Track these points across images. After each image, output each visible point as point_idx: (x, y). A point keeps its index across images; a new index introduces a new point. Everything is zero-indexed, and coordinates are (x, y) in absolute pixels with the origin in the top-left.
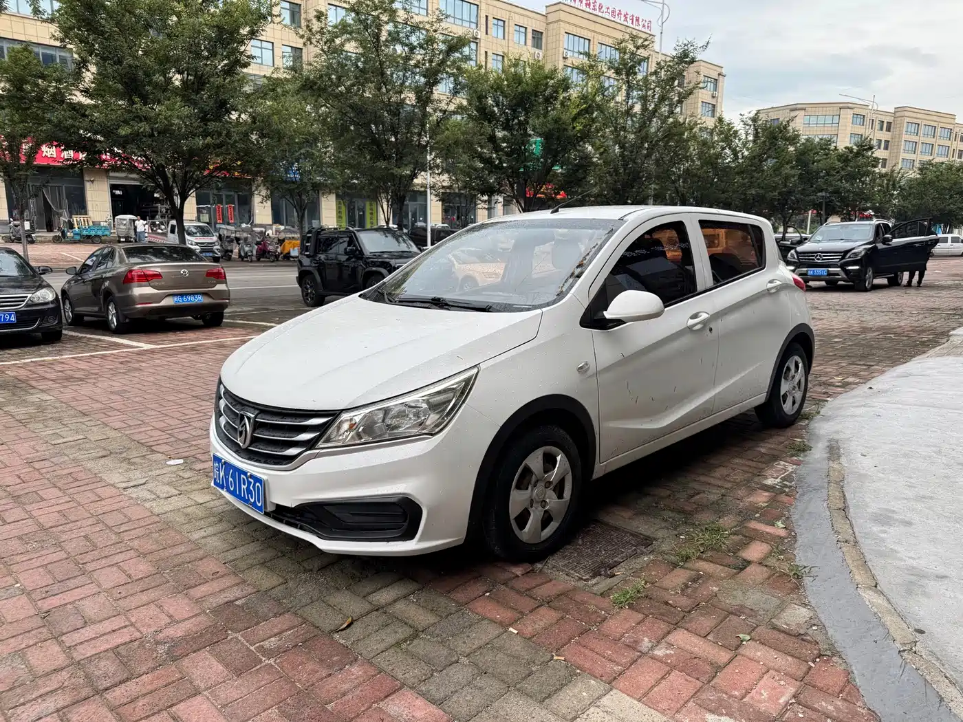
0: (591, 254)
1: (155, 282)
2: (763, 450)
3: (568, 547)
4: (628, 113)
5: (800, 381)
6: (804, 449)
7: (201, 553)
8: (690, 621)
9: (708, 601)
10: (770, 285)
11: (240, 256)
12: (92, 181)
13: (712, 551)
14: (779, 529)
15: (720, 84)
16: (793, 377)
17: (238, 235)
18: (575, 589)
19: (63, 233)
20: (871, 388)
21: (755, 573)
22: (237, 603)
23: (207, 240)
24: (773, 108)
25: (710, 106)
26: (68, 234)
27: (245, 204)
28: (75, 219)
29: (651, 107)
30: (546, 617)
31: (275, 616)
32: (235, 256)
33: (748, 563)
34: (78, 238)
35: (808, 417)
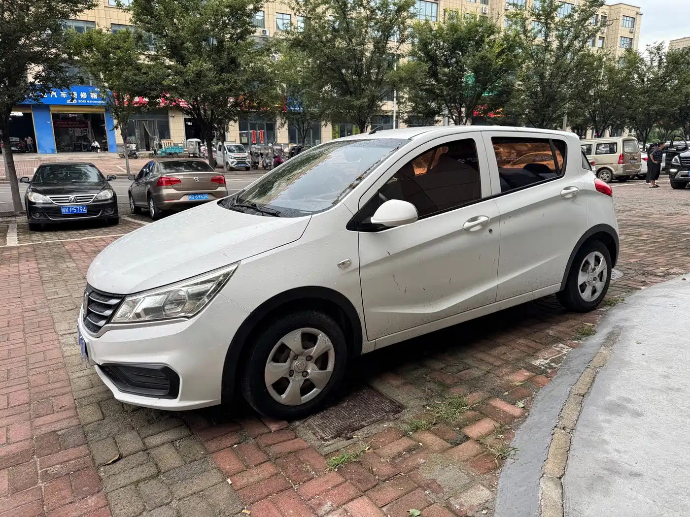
0: (371, 169)
1: (176, 186)
2: (551, 333)
4: (547, 48)
5: (602, 272)
6: (590, 333)
7: (68, 389)
8: (378, 490)
9: (407, 473)
10: (564, 192)
11: (263, 166)
12: (173, 117)
14: (515, 410)
15: (637, 22)
16: (594, 269)
17: (262, 152)
18: (311, 447)
19: (155, 151)
20: (684, 279)
21: (468, 449)
22: (59, 433)
23: (241, 155)
24: (685, 38)
25: (628, 40)
26: (159, 152)
27: (271, 129)
28: (163, 142)
29: (566, 44)
30: (268, 469)
31: (74, 447)
32: (260, 166)
33: (467, 438)
34: (164, 154)
35: (612, 304)
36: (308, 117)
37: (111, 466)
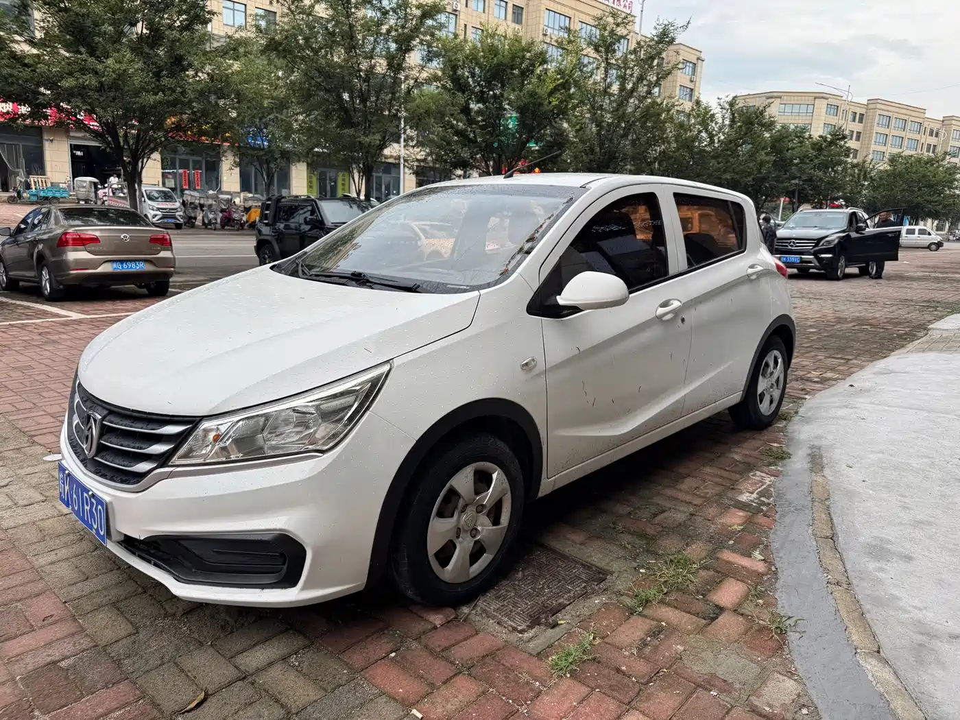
0: (544, 226)
1: (92, 246)
2: (737, 457)
3: (504, 582)
4: (606, 92)
5: (778, 378)
6: (782, 456)
7: (41, 585)
8: (648, 699)
9: (671, 666)
10: (750, 271)
11: (204, 224)
12: (52, 141)
13: (676, 594)
14: (755, 562)
15: (698, 69)
16: (772, 373)
17: (202, 202)
18: (507, 644)
19: (19, 193)
20: (852, 386)
21: (729, 625)
22: (63, 664)
23: (169, 205)
24: (749, 95)
25: (688, 90)
26: (25, 195)
27: (212, 170)
28: (32, 179)
29: (629, 86)
30: (465, 688)
31: (106, 687)
32: (198, 223)
33: (720, 610)
34: (34, 199)
35: (786, 418)
36: (277, 155)
37: (197, 712)
